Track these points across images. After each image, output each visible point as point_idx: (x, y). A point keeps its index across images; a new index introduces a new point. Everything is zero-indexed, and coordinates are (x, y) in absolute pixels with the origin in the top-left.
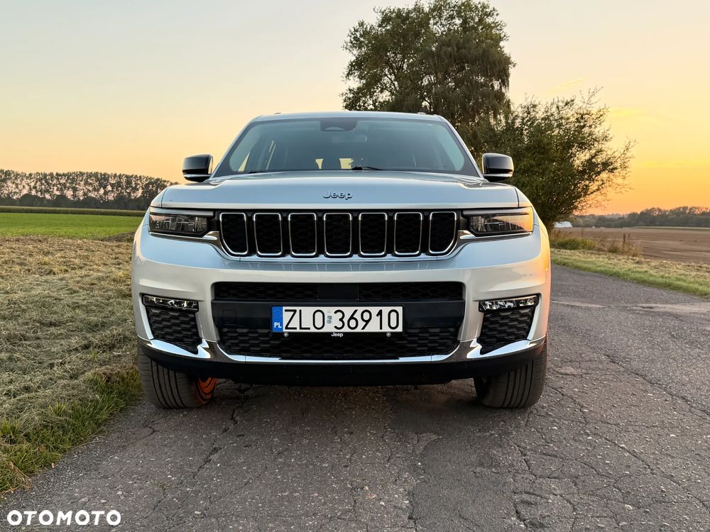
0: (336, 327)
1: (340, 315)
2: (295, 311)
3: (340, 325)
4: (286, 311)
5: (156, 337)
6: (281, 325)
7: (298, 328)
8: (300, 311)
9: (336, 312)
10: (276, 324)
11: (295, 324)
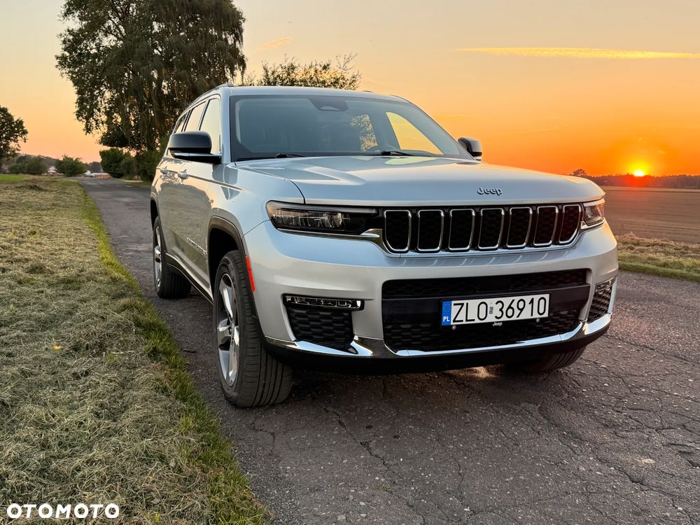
0: (496, 317)
1: (500, 305)
2: (462, 304)
3: (499, 314)
4: (455, 304)
5: (299, 339)
6: (450, 319)
7: (464, 320)
8: (467, 304)
9: (497, 303)
10: (445, 318)
11: (462, 317)
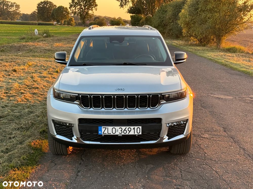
0: (119, 133)
1: (121, 129)
2: (106, 128)
3: (121, 132)
4: (103, 128)
5: (58, 134)
6: (102, 132)
7: (107, 133)
8: (108, 128)
9: (119, 128)
10: (100, 132)
11: (106, 132)
